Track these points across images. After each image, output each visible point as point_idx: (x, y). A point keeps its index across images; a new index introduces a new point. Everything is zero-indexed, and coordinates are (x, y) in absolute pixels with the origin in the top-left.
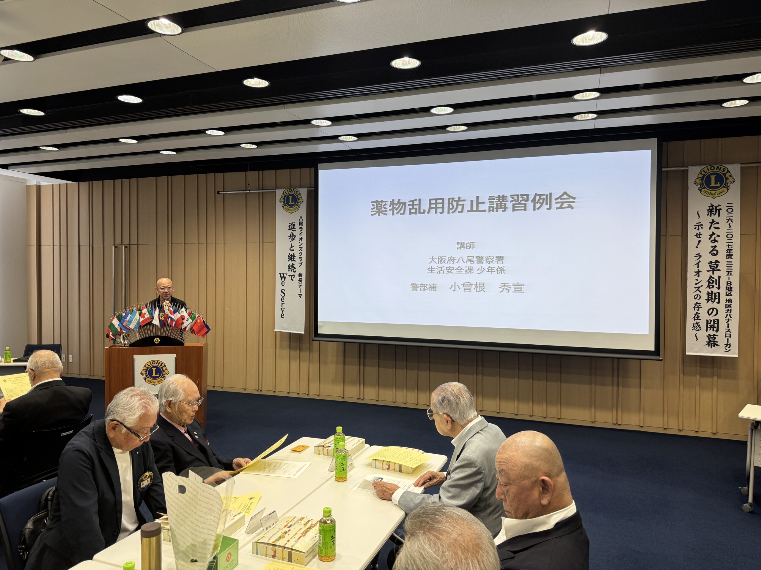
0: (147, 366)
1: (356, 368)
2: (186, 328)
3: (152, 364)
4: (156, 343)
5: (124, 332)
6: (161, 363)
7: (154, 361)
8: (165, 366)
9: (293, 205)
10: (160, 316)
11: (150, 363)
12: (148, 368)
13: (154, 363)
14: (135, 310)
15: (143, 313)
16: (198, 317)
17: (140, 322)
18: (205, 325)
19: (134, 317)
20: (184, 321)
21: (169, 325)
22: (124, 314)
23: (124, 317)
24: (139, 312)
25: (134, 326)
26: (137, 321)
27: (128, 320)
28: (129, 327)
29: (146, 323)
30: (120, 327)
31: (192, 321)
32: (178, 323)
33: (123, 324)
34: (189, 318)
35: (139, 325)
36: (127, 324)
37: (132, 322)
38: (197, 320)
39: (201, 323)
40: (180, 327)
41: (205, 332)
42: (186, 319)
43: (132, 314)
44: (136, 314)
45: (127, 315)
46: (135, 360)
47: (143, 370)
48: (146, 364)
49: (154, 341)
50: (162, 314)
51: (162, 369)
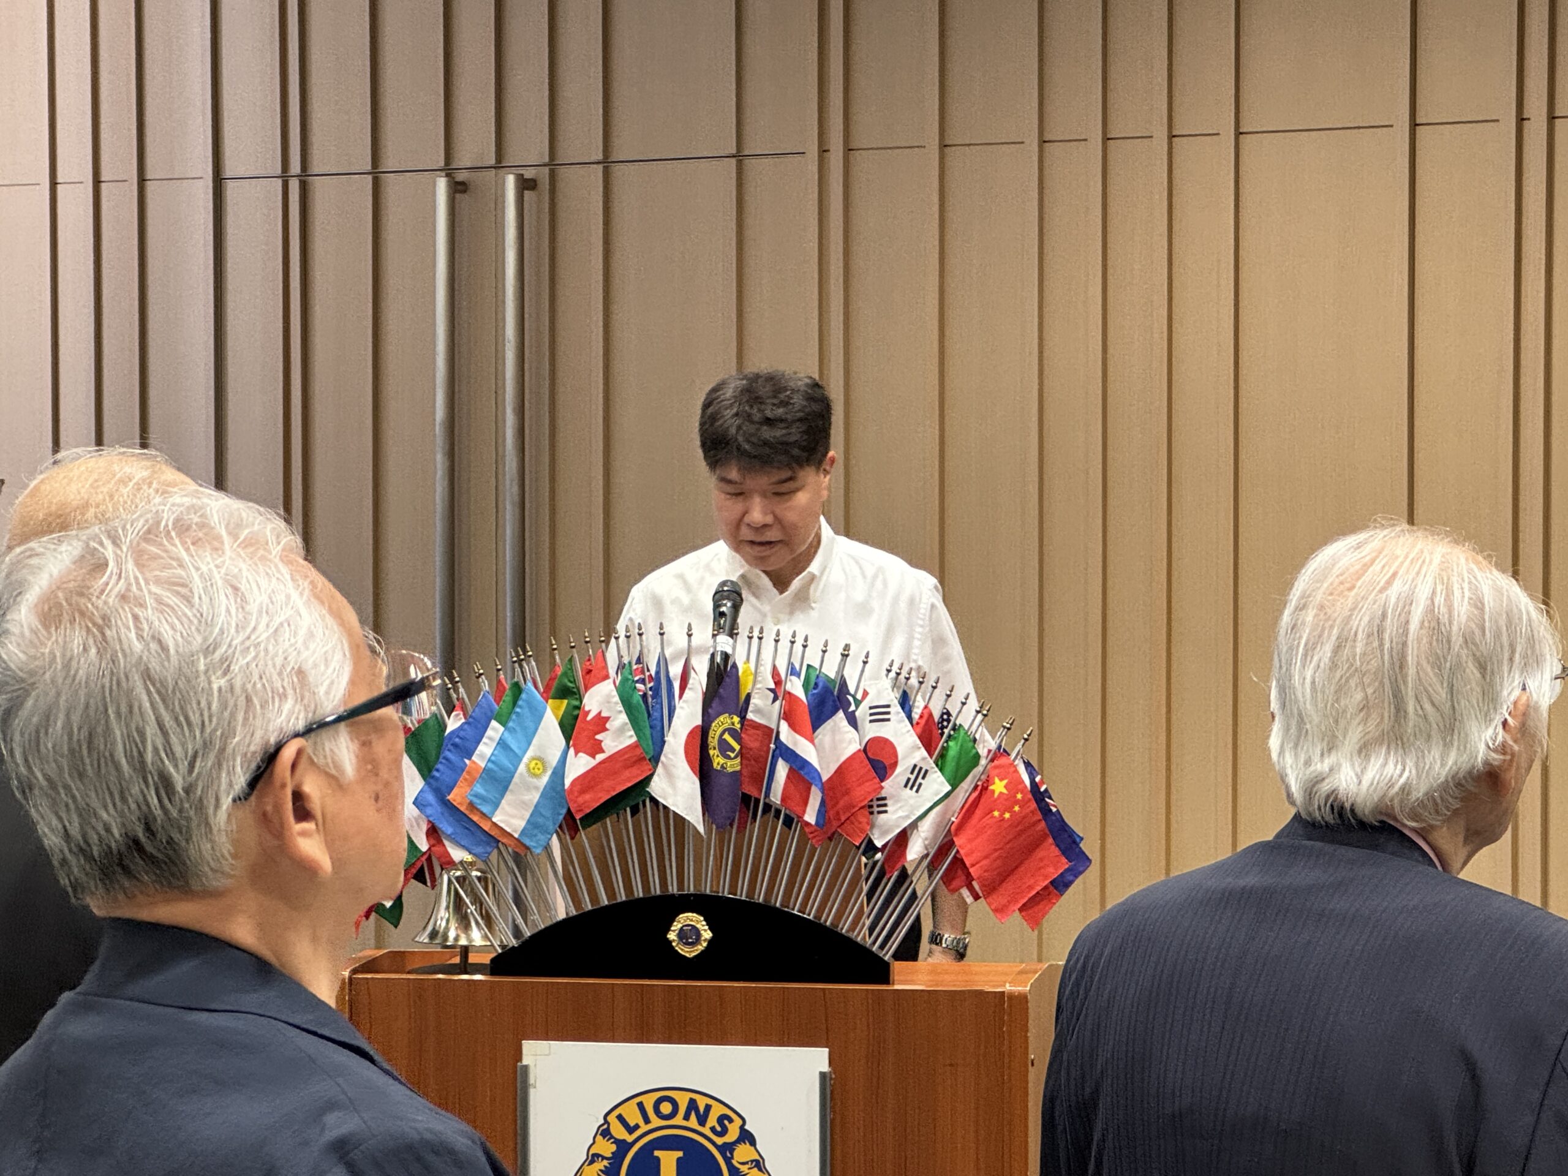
0: (619, 1132)
2: (902, 839)
3: (656, 1122)
4: (689, 952)
5: (457, 854)
6: (717, 1111)
7: (665, 1097)
8: (746, 1137)
10: (713, 741)
11: (641, 1106)
12: (623, 1147)
13: (666, 1108)
14: (532, 692)
15: (589, 718)
16: (992, 760)
17: (568, 782)
18: (1043, 824)
19: (529, 744)
20: (883, 784)
21: (778, 812)
22: (454, 714)
23: (455, 745)
24: (566, 702)
25: (527, 815)
26: (545, 779)
27: (483, 765)
28: (494, 820)
29: (614, 794)
30: (429, 822)
31: (949, 788)
32: (842, 803)
33: (449, 797)
34: (929, 764)
35: (564, 811)
36: (476, 801)
37: (511, 787)
38: (984, 777)
39: (1017, 802)
40: (862, 831)
41: (1047, 882)
42: (901, 771)
43: (514, 717)
44: (538, 718)
45: (476, 728)
46: (532, 1081)
47: (592, 1162)
48: (609, 1118)
49: (672, 936)
50: (726, 726)
51: (728, 1161)
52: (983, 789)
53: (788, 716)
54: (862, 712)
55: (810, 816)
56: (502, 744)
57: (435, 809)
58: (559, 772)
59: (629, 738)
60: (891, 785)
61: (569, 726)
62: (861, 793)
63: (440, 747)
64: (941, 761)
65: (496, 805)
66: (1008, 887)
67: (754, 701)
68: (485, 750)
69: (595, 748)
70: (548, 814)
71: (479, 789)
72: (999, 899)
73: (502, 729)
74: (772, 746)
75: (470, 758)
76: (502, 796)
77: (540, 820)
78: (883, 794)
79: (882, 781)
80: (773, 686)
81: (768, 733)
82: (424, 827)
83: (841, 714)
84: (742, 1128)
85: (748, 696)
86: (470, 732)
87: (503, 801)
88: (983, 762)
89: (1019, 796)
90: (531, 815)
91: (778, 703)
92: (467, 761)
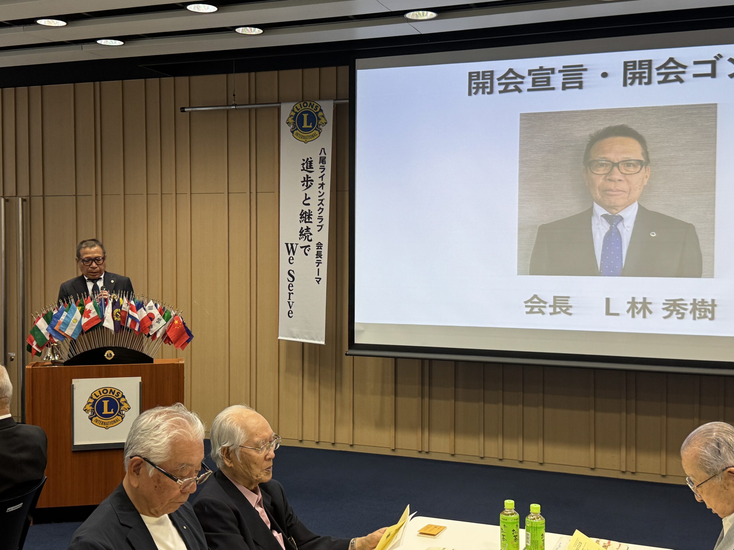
0: (94, 397)
1: (415, 402)
2: (155, 334)
3: (103, 394)
4: (109, 359)
5: (56, 340)
6: (117, 391)
7: (105, 389)
8: (123, 396)
9: (310, 129)
10: (115, 314)
11: (99, 391)
12: (95, 400)
13: (105, 391)
14: (73, 305)
15: (87, 310)
16: (174, 317)
17: (82, 324)
18: (185, 329)
19: (73, 316)
20: (152, 322)
21: (128, 329)
22: (55, 310)
23: (56, 317)
24: (81, 307)
25: (73, 331)
26: (77, 323)
27: (62, 321)
28: (65, 332)
29: (93, 326)
30: (50, 333)
31: (166, 323)
32: (143, 326)
33: (55, 328)
34: (161, 318)
35: (81, 330)
36: (61, 329)
37: (69, 325)
38: (173, 320)
39: (180, 325)
40: (148, 332)
41: (185, 341)
42: (156, 320)
43: (69, 310)
44: (75, 311)
45: (61, 313)
46: (74, 387)
47: (88, 404)
48: (92, 394)
49: (105, 355)
50: (117, 311)
51: (119, 402)
52: (173, 322)
53: (131, 309)
54: (147, 307)
55: (137, 329)
56: (67, 316)
57: (51, 331)
58: (80, 322)
59: (96, 314)
60: (154, 322)
61: (82, 312)
62: (147, 324)
63: (52, 318)
64: (164, 317)
65: (65, 329)
66: (178, 343)
67: (123, 306)
68: (63, 318)
69: (88, 317)
70: (77, 330)
71: (62, 326)
72: (176, 345)
73: (67, 313)
74: (127, 315)
75: (59, 320)
76: (67, 327)
77: (76, 332)
78: (152, 324)
79: (152, 321)
80: (127, 303)
81: (126, 312)
82: (49, 335)
83: (142, 308)
84: (122, 394)
85: (122, 305)
86: (59, 314)
87: (67, 329)
88: (172, 317)
89: (180, 324)
90: (74, 331)
91: (128, 306)
92: (58, 320)
